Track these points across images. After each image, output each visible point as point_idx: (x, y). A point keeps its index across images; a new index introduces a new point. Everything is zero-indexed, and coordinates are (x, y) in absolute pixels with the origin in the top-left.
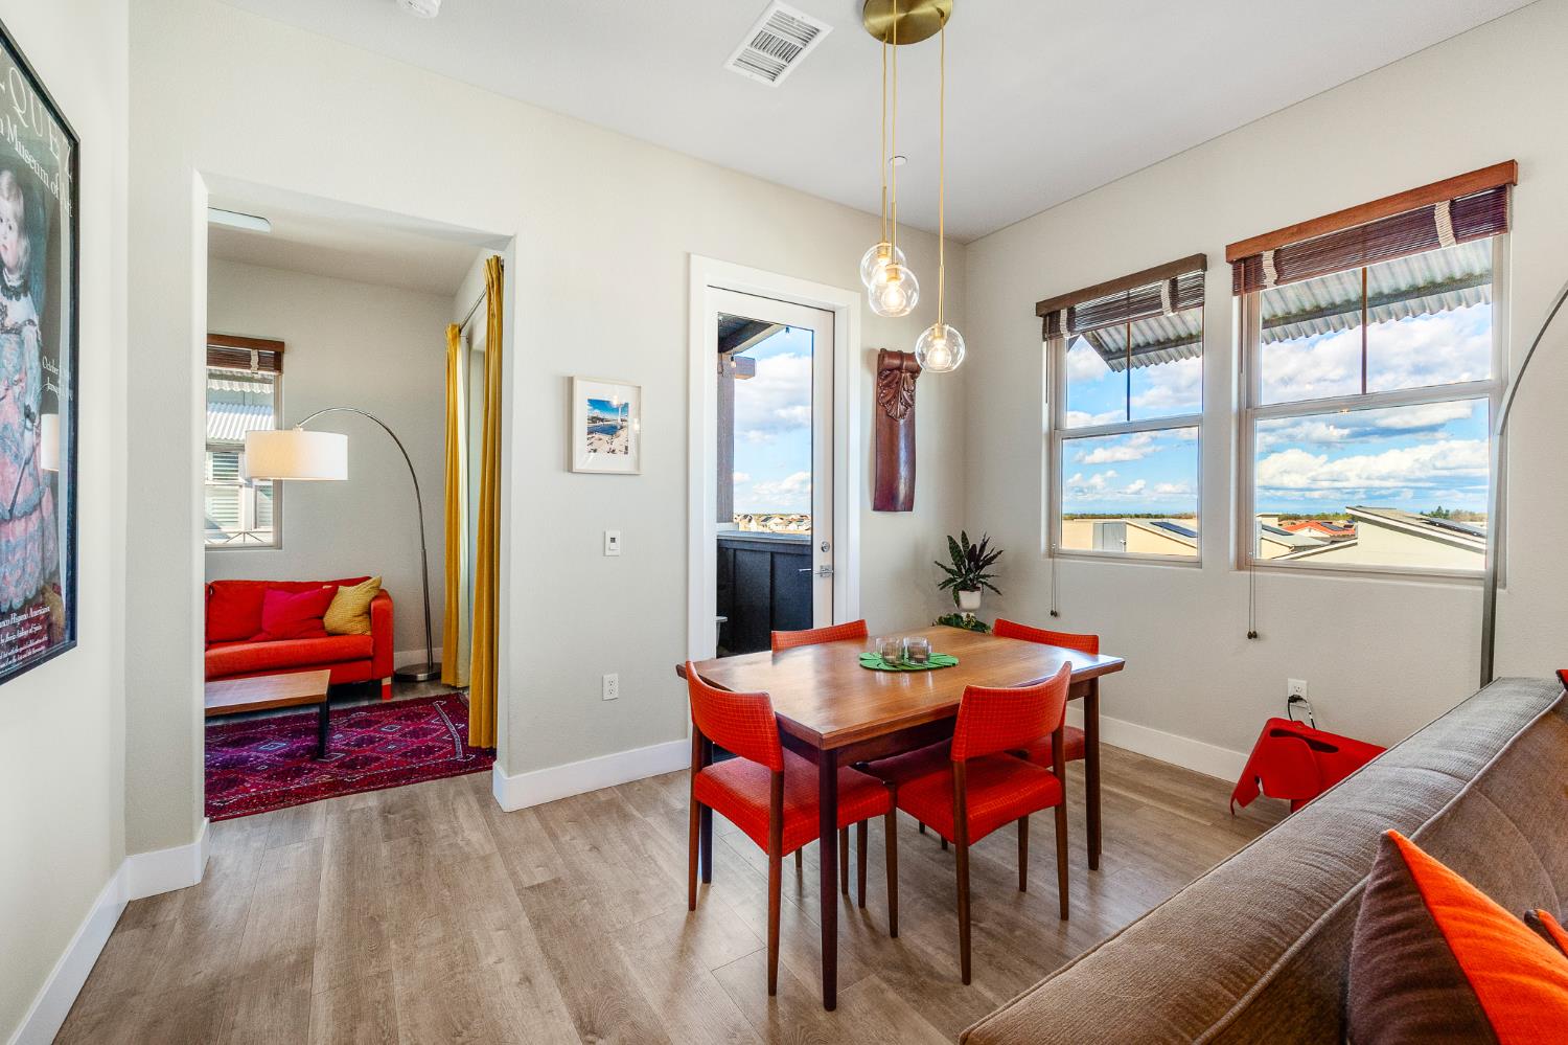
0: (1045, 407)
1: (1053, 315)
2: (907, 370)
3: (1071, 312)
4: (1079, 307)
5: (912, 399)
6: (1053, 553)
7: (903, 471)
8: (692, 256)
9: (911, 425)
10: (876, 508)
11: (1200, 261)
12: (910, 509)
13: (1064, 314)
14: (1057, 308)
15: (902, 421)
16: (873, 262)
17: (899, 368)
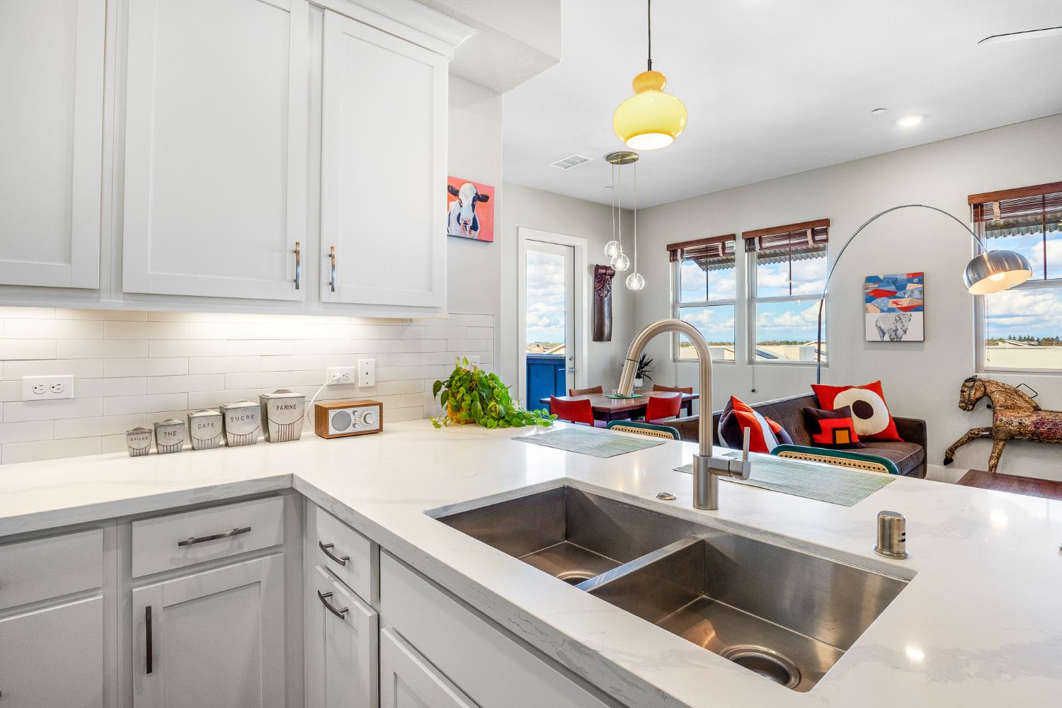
0: (671, 293)
1: (674, 250)
2: (609, 275)
3: (682, 251)
4: (685, 249)
5: (610, 288)
6: (675, 360)
7: (607, 321)
8: (520, 228)
9: (610, 300)
10: (594, 340)
11: (733, 237)
12: (610, 340)
13: (679, 251)
14: (675, 248)
15: (606, 299)
16: (609, 248)
17: (605, 274)
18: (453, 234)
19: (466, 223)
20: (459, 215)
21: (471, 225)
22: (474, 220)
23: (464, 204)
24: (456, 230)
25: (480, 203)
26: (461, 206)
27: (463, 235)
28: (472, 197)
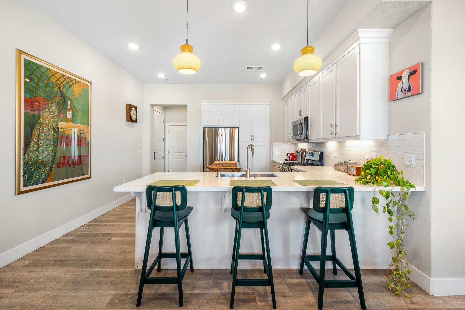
18: (400, 98)
19: (405, 90)
20: (402, 87)
21: (408, 89)
22: (409, 86)
23: (404, 82)
24: (401, 95)
25: (412, 76)
26: (403, 83)
27: (404, 97)
28: (408, 75)
